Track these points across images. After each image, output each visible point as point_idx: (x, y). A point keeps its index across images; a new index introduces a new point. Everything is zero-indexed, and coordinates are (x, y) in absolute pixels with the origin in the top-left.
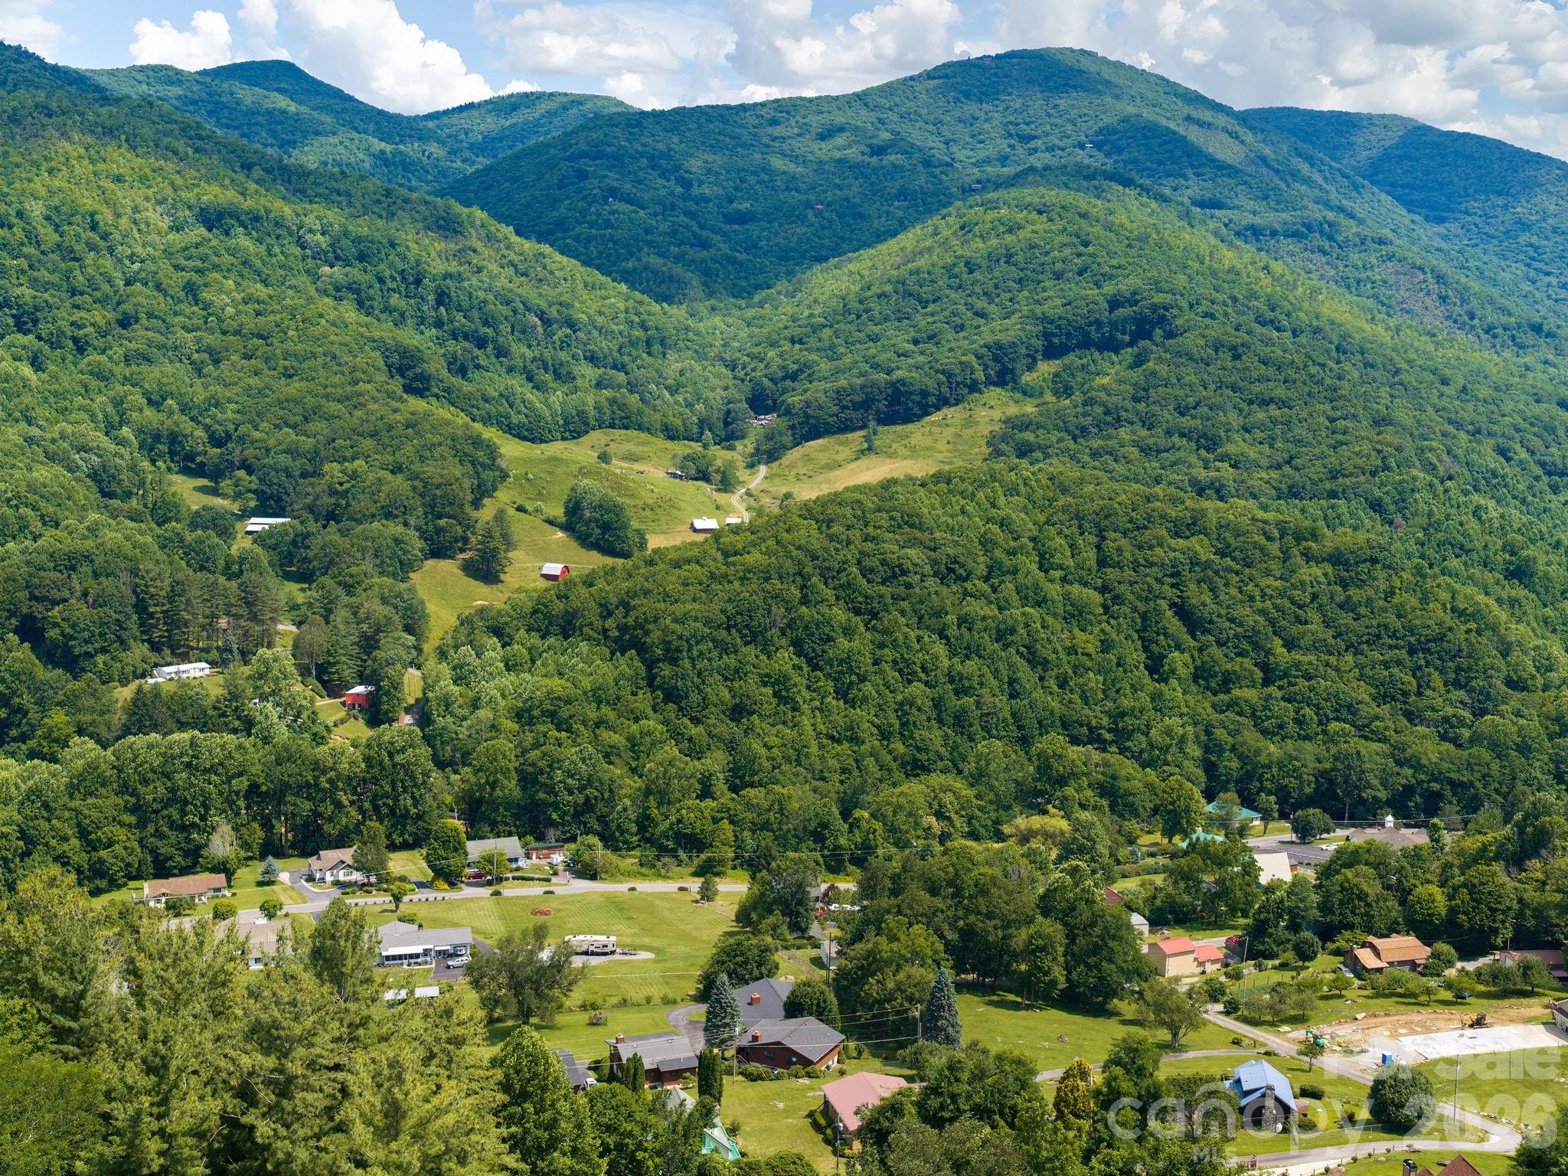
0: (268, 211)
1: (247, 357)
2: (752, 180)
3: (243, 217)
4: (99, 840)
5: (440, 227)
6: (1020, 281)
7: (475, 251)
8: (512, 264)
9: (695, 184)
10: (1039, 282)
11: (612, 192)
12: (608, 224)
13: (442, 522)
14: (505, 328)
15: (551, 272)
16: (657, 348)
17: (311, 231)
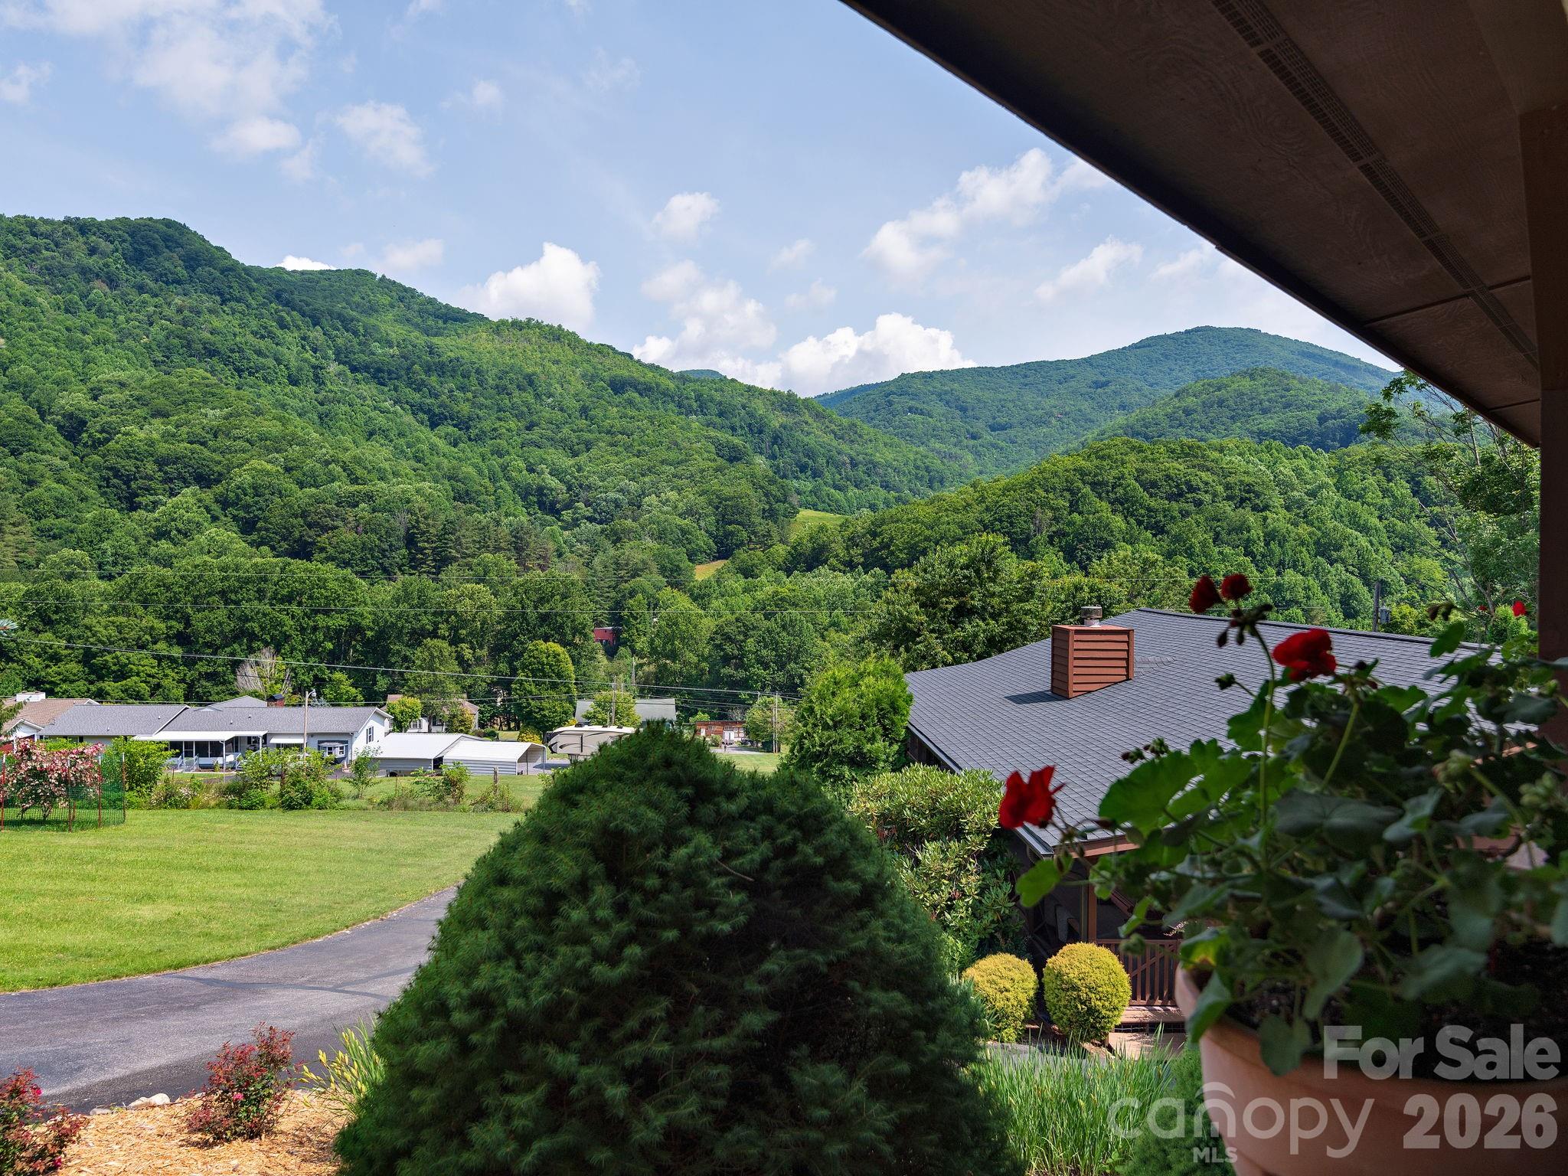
0: (658, 385)
1: (612, 445)
2: (1011, 405)
3: (639, 387)
4: (105, 665)
5: (783, 409)
6: (1232, 418)
7: (806, 423)
8: (833, 432)
9: (970, 409)
10: (1250, 416)
11: (911, 409)
12: (906, 426)
13: (730, 528)
14: (822, 461)
15: (860, 436)
16: (936, 485)
17: (687, 398)
